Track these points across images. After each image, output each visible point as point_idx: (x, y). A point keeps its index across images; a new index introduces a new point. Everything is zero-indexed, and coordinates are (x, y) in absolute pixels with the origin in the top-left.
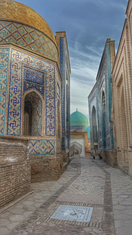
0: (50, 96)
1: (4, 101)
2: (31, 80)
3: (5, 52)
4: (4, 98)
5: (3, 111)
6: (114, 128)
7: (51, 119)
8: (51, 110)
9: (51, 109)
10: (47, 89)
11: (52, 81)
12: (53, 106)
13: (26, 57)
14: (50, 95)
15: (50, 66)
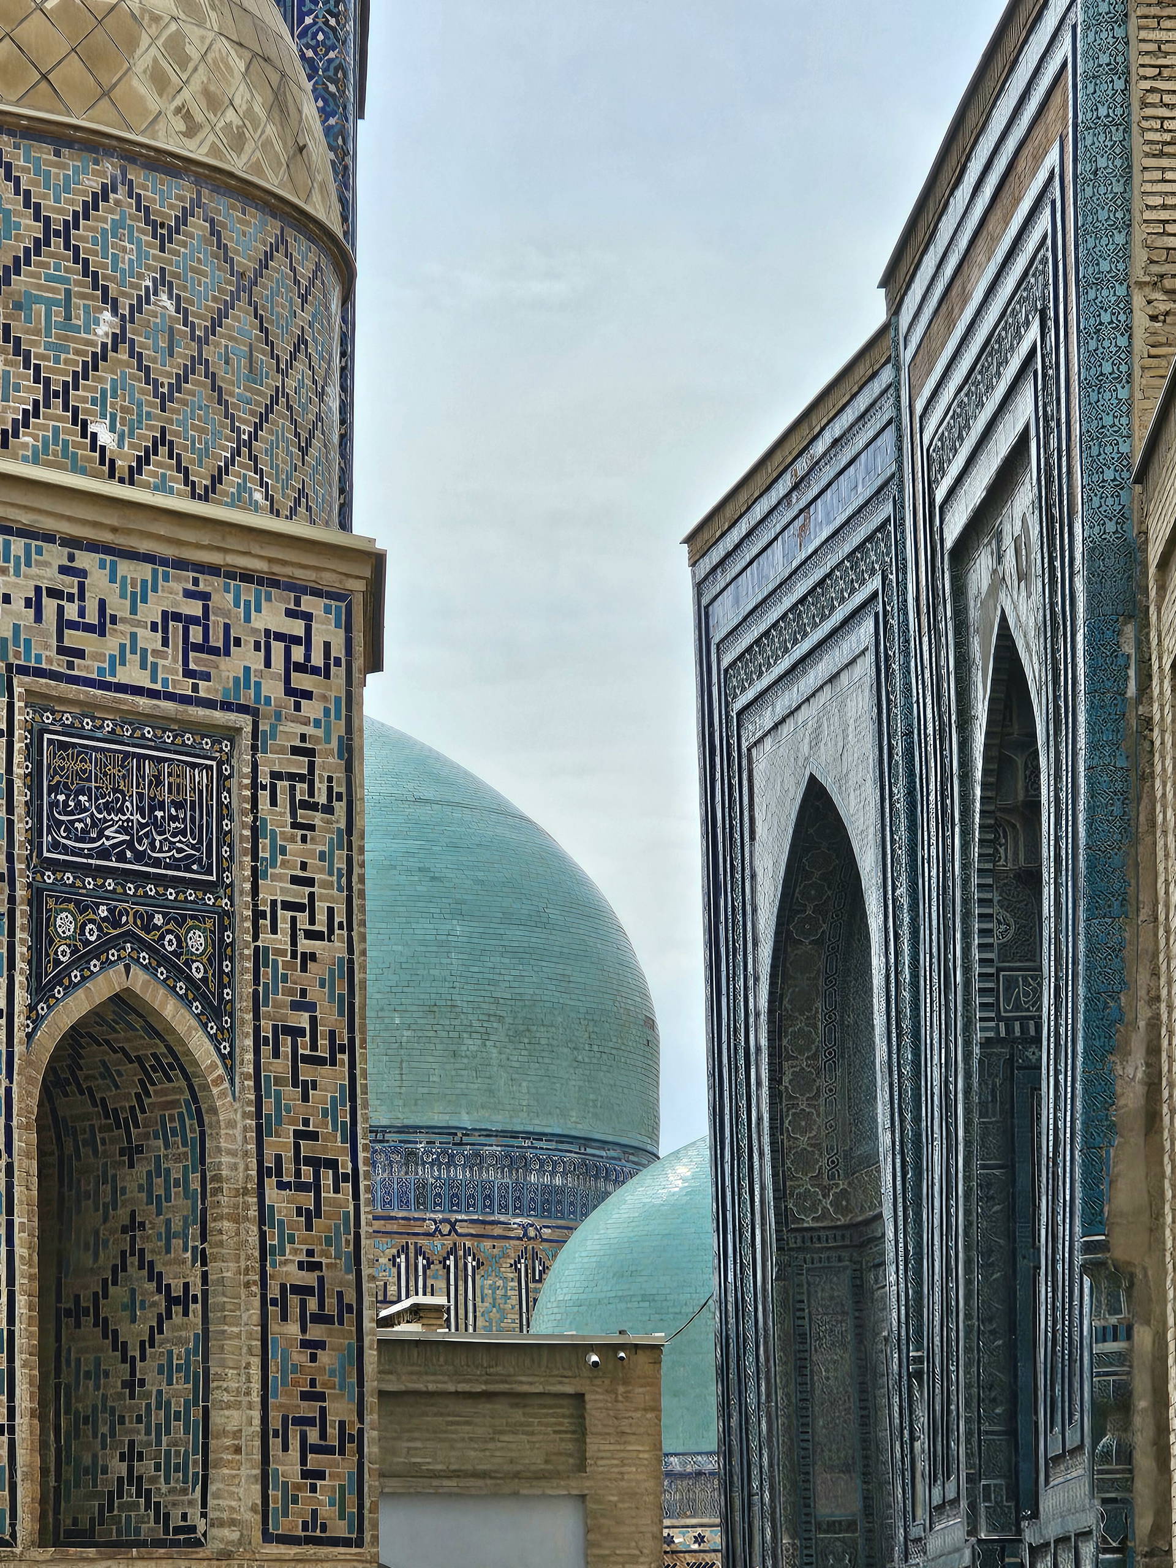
6: (1141, 1384)
11: (318, 818)
12: (333, 1164)
14: (303, 1020)
15: (297, 628)
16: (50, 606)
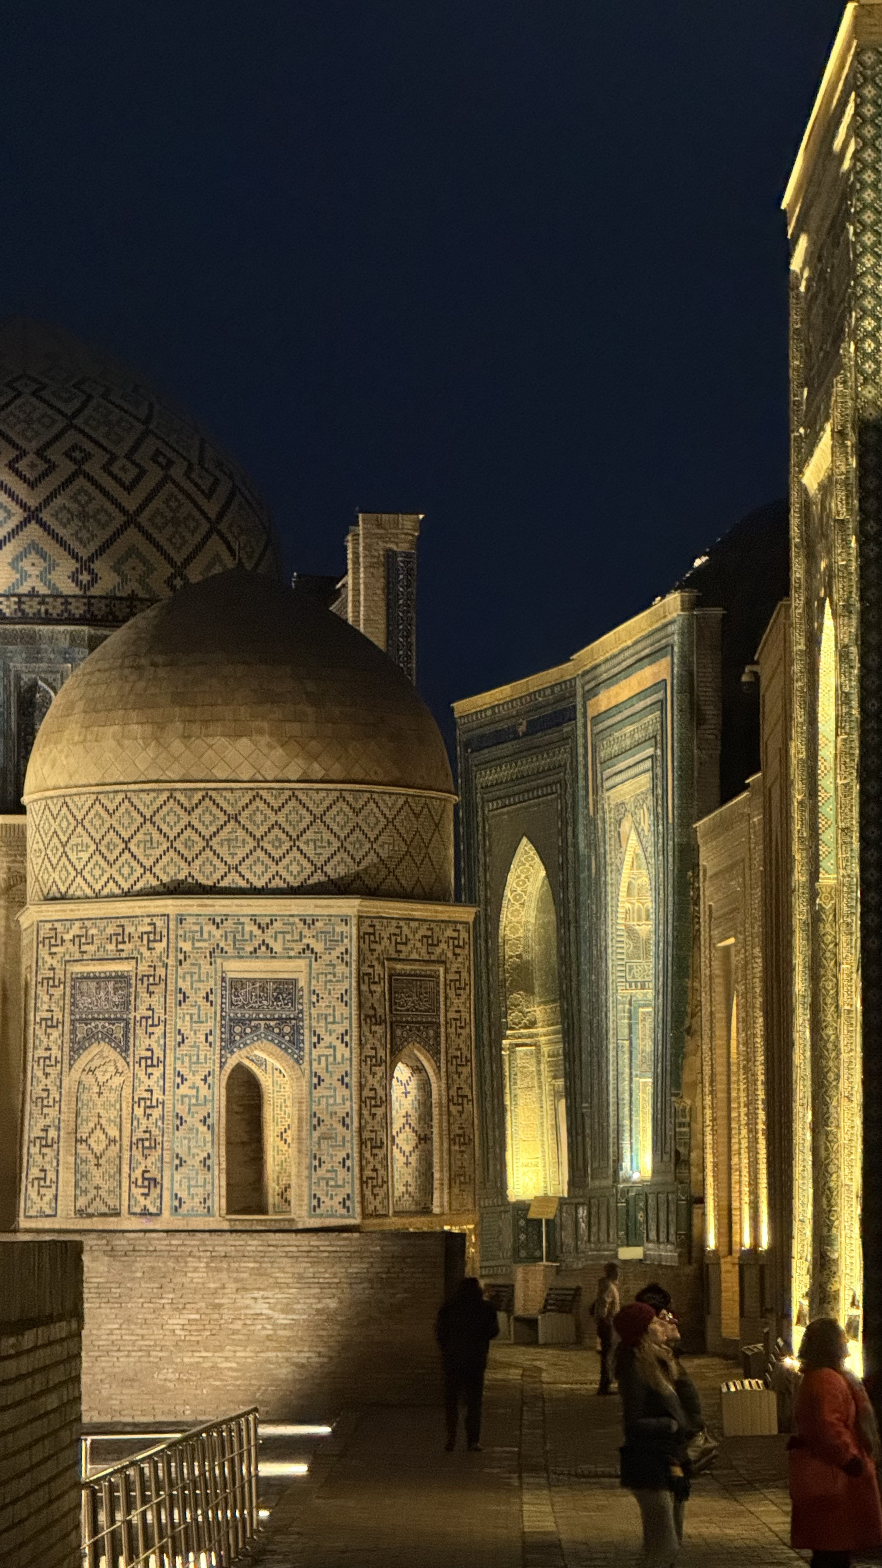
0: (456, 1057)
1: (348, 1103)
2: (408, 1010)
3: (338, 929)
4: (347, 1093)
5: (344, 1138)
7: (463, 1148)
8: (461, 1113)
9: (460, 1108)
10: (449, 1030)
11: (462, 992)
12: (466, 1096)
13: (393, 930)
14: (458, 1053)
15: (455, 935)
16: (393, 938)
